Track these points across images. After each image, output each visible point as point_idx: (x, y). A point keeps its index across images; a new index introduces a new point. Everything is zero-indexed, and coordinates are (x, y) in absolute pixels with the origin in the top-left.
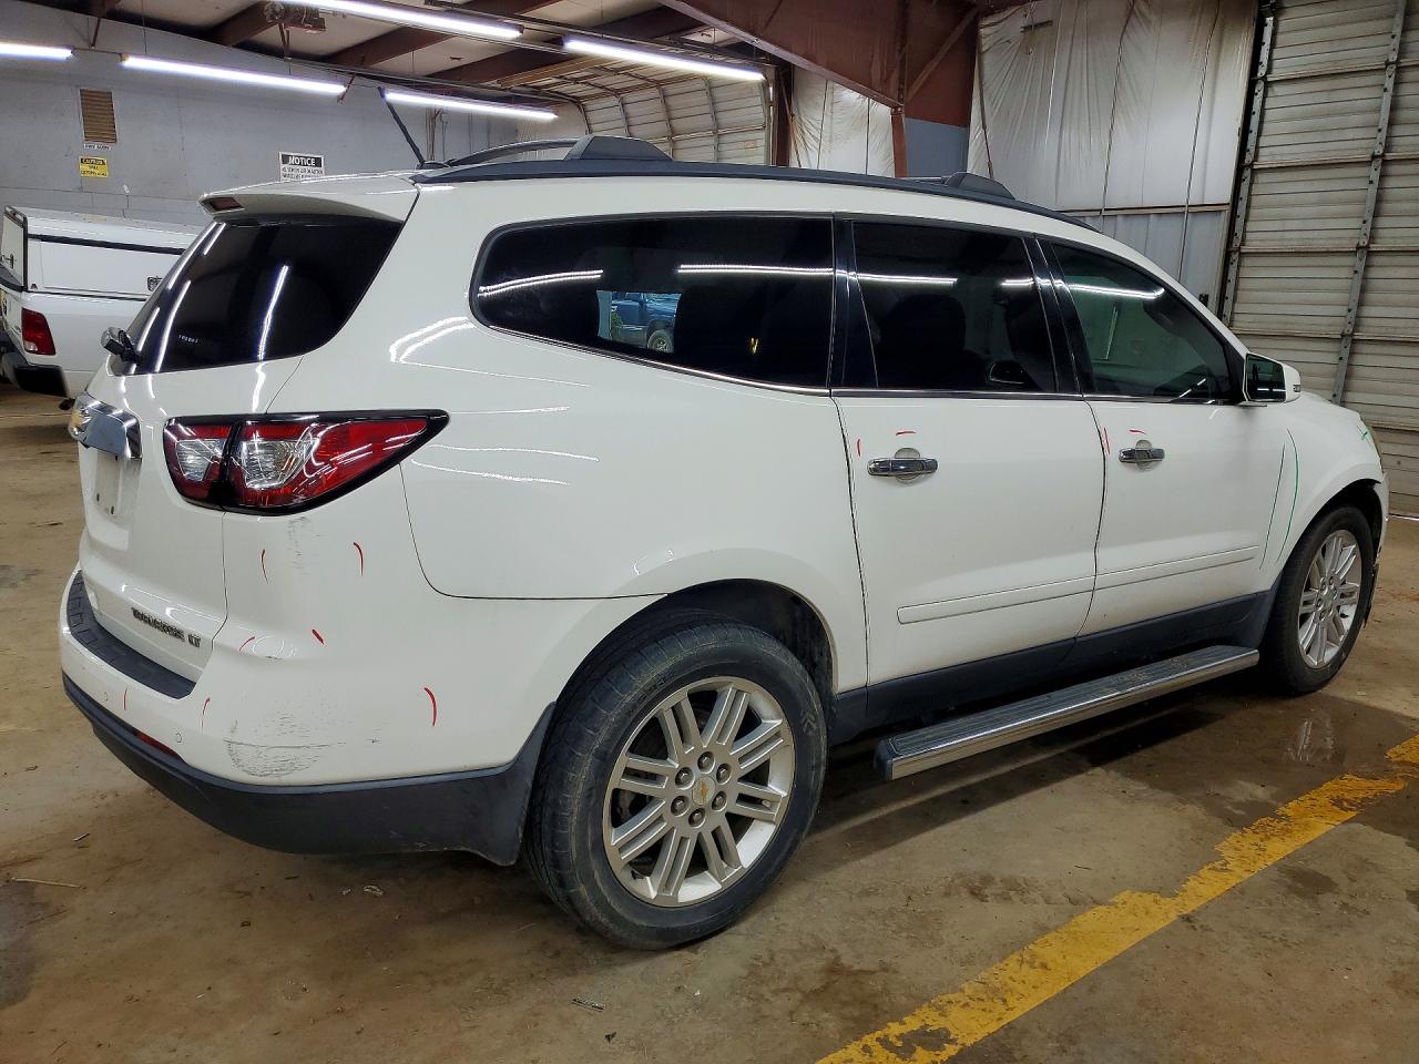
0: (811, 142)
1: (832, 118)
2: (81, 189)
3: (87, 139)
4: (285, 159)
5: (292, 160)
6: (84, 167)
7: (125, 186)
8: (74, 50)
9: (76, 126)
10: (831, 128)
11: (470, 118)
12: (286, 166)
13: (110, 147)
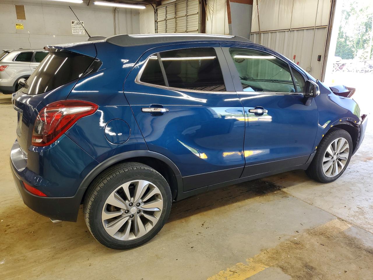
0: (211, 12)
1: (216, 4)
2: (16, 33)
3: (18, 18)
4: (73, 23)
5: (75, 23)
6: (18, 26)
7: (29, 32)
9: (15, 15)
10: (216, 7)
11: (125, 9)
12: (73, 25)
13: (24, 21)
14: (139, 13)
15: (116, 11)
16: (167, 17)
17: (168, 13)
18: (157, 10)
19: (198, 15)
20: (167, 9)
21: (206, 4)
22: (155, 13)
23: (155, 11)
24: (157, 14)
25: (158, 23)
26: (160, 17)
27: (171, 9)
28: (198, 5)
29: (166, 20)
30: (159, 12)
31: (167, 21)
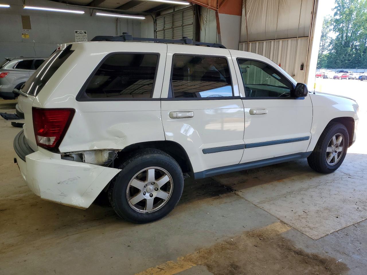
0: (205, 22)
1: (210, 15)
2: (22, 42)
3: (24, 28)
4: (76, 32)
5: (78, 32)
6: (23, 36)
7: (34, 41)
8: (10, 5)
9: (21, 25)
10: (209, 18)
11: (127, 20)
12: (77, 34)
13: (30, 30)
14: (140, 23)
15: (118, 21)
16: (166, 27)
17: (166, 23)
18: (156, 20)
19: (192, 26)
20: (165, 19)
21: (200, 15)
22: (154, 23)
23: (154, 22)
24: (156, 24)
25: (157, 32)
26: (159, 26)
27: (168, 20)
28: (192, 16)
29: (164, 30)
30: (158, 22)
31: (166, 31)
